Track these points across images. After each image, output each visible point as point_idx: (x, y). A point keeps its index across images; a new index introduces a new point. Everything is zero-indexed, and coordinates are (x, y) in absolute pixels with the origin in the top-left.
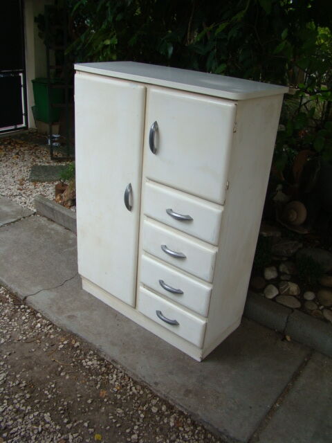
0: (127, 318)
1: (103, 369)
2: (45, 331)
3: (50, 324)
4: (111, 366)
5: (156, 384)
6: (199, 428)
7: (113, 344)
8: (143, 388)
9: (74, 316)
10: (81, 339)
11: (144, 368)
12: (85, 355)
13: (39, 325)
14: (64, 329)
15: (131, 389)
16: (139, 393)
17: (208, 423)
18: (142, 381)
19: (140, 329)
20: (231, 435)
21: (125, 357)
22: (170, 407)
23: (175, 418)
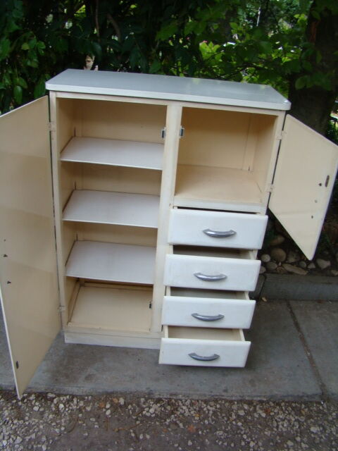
0: (138, 349)
1: (169, 408)
2: (75, 407)
3: (73, 398)
4: (173, 401)
5: (226, 391)
6: (283, 404)
7: (157, 380)
8: (216, 401)
9: (89, 375)
10: (121, 393)
11: (203, 384)
12: (138, 405)
13: (61, 406)
14: (94, 394)
15: (209, 410)
16: (216, 408)
17: (288, 396)
18: (213, 396)
20: (309, 394)
21: (178, 385)
22: (250, 403)
23: (260, 408)
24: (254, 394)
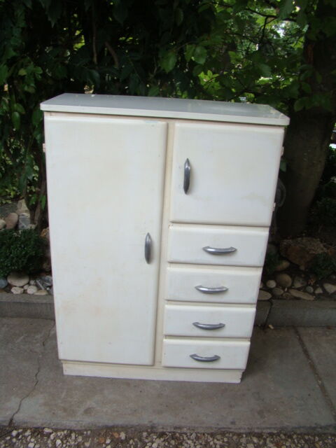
0: (140, 380)
1: (173, 442)
2: (73, 443)
3: (71, 433)
4: (177, 435)
5: (233, 423)
6: (295, 437)
7: (160, 412)
8: (223, 434)
9: (89, 408)
10: (122, 427)
11: (209, 416)
12: (141, 440)
13: (59, 442)
14: (93, 428)
15: (215, 444)
16: (223, 442)
17: (299, 428)
18: (219, 429)
19: (165, 384)
20: (323, 424)
21: (183, 418)
22: (259, 436)
23: (271, 442)
24: (264, 426)
